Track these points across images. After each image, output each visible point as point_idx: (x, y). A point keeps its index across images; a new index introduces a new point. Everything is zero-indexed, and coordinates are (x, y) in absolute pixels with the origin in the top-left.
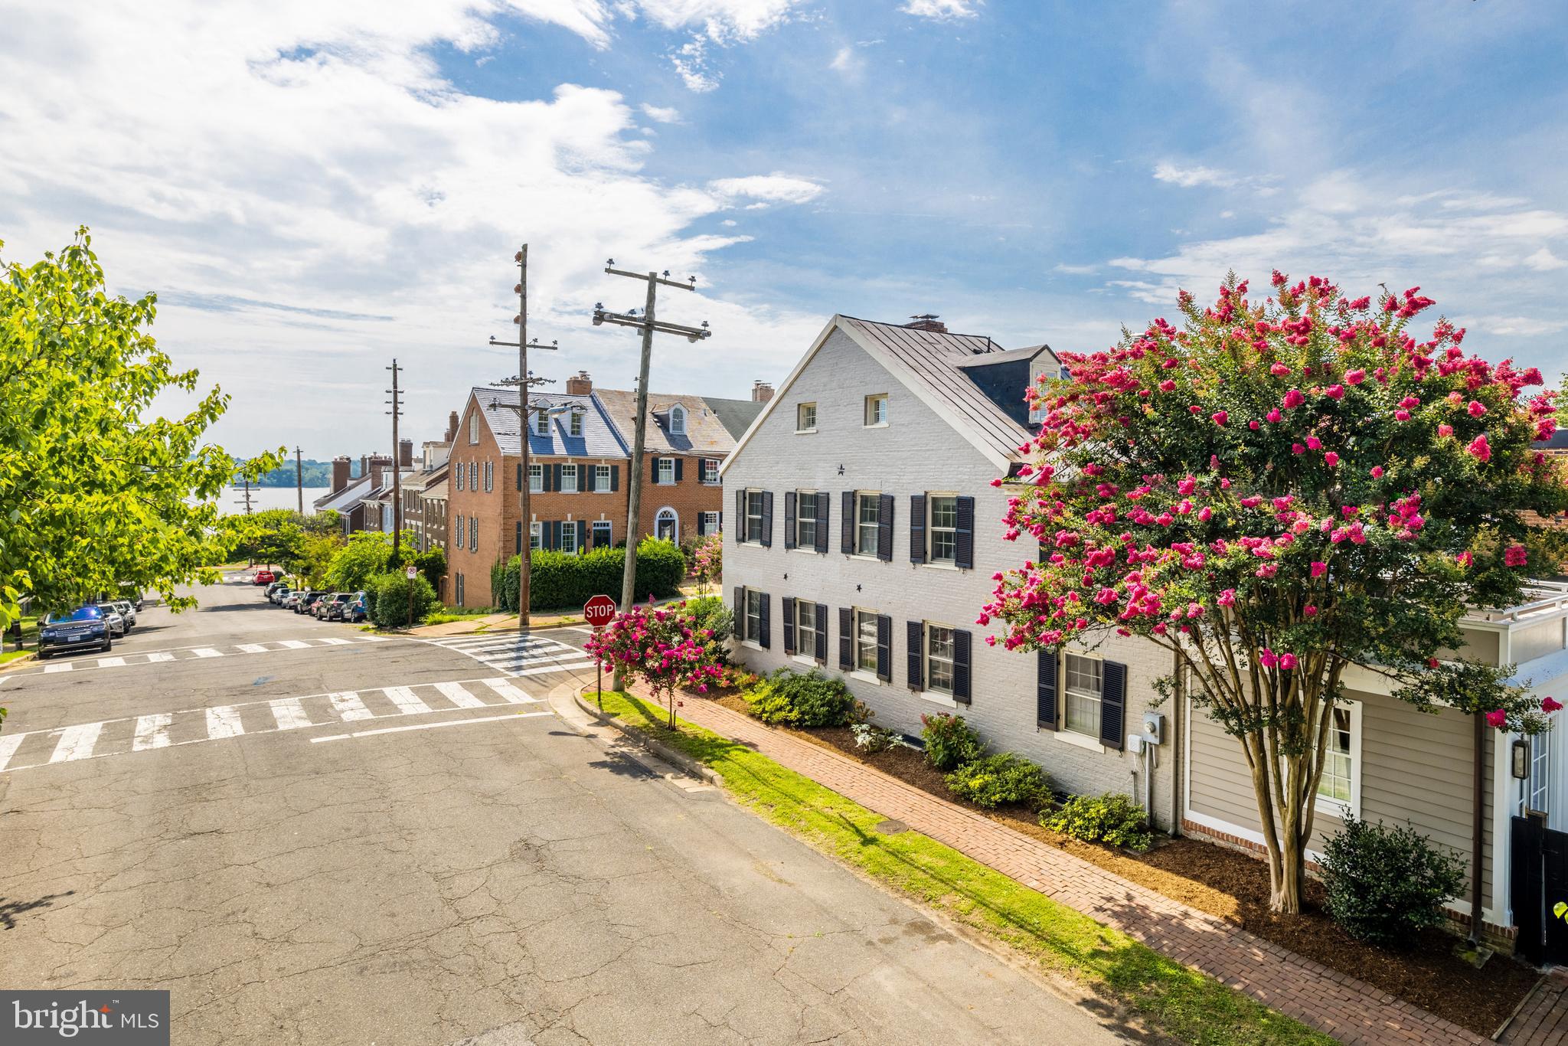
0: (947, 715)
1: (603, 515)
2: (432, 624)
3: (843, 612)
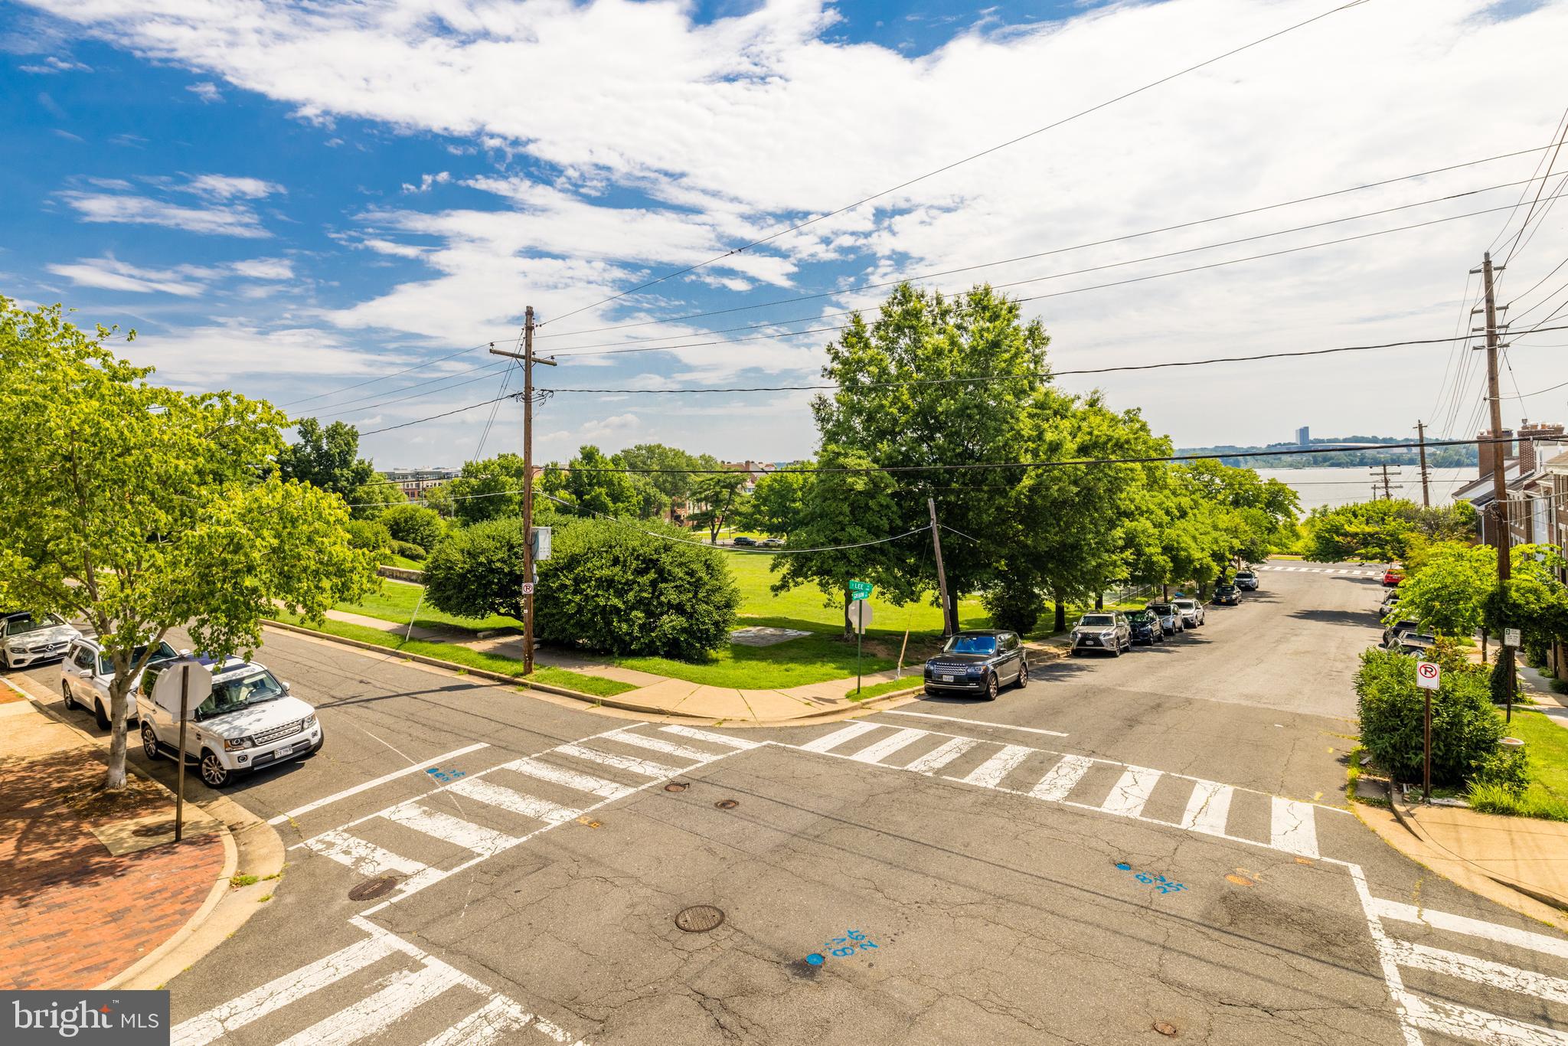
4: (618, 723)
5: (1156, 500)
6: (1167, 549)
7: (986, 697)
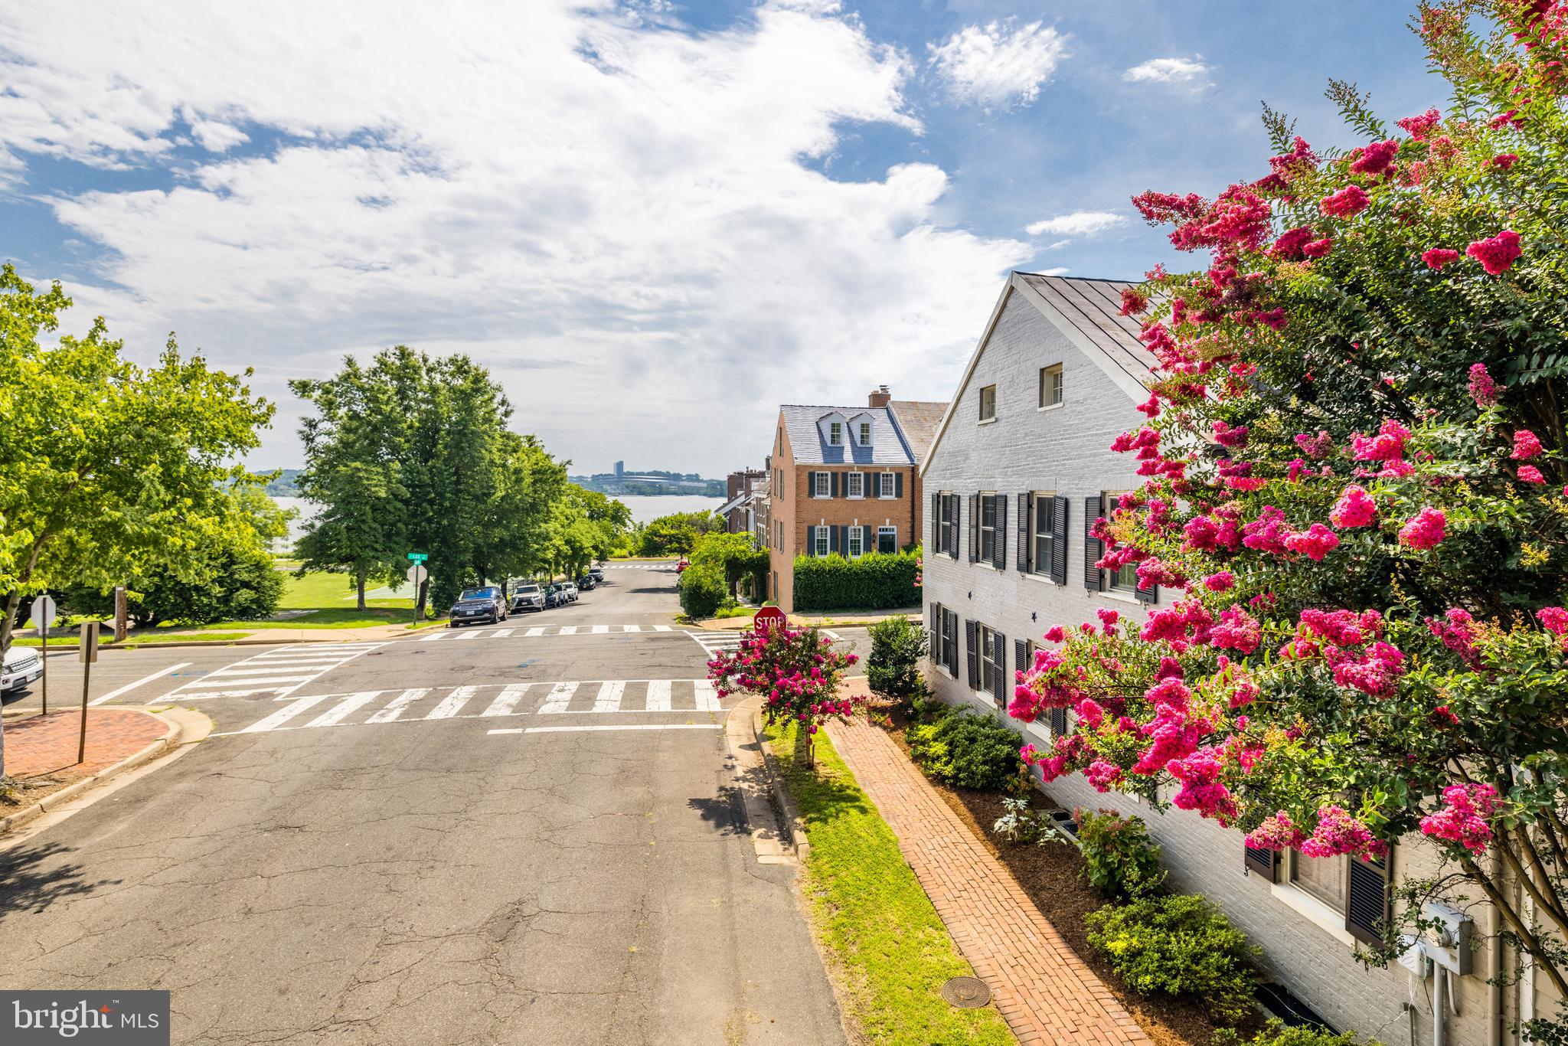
0: (1116, 815)
1: (888, 521)
2: (720, 618)
3: (1019, 645)
4: (263, 651)
5: (560, 510)
6: (567, 542)
7: (494, 622)
